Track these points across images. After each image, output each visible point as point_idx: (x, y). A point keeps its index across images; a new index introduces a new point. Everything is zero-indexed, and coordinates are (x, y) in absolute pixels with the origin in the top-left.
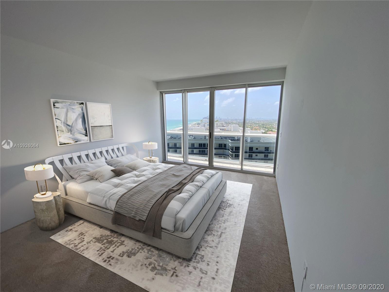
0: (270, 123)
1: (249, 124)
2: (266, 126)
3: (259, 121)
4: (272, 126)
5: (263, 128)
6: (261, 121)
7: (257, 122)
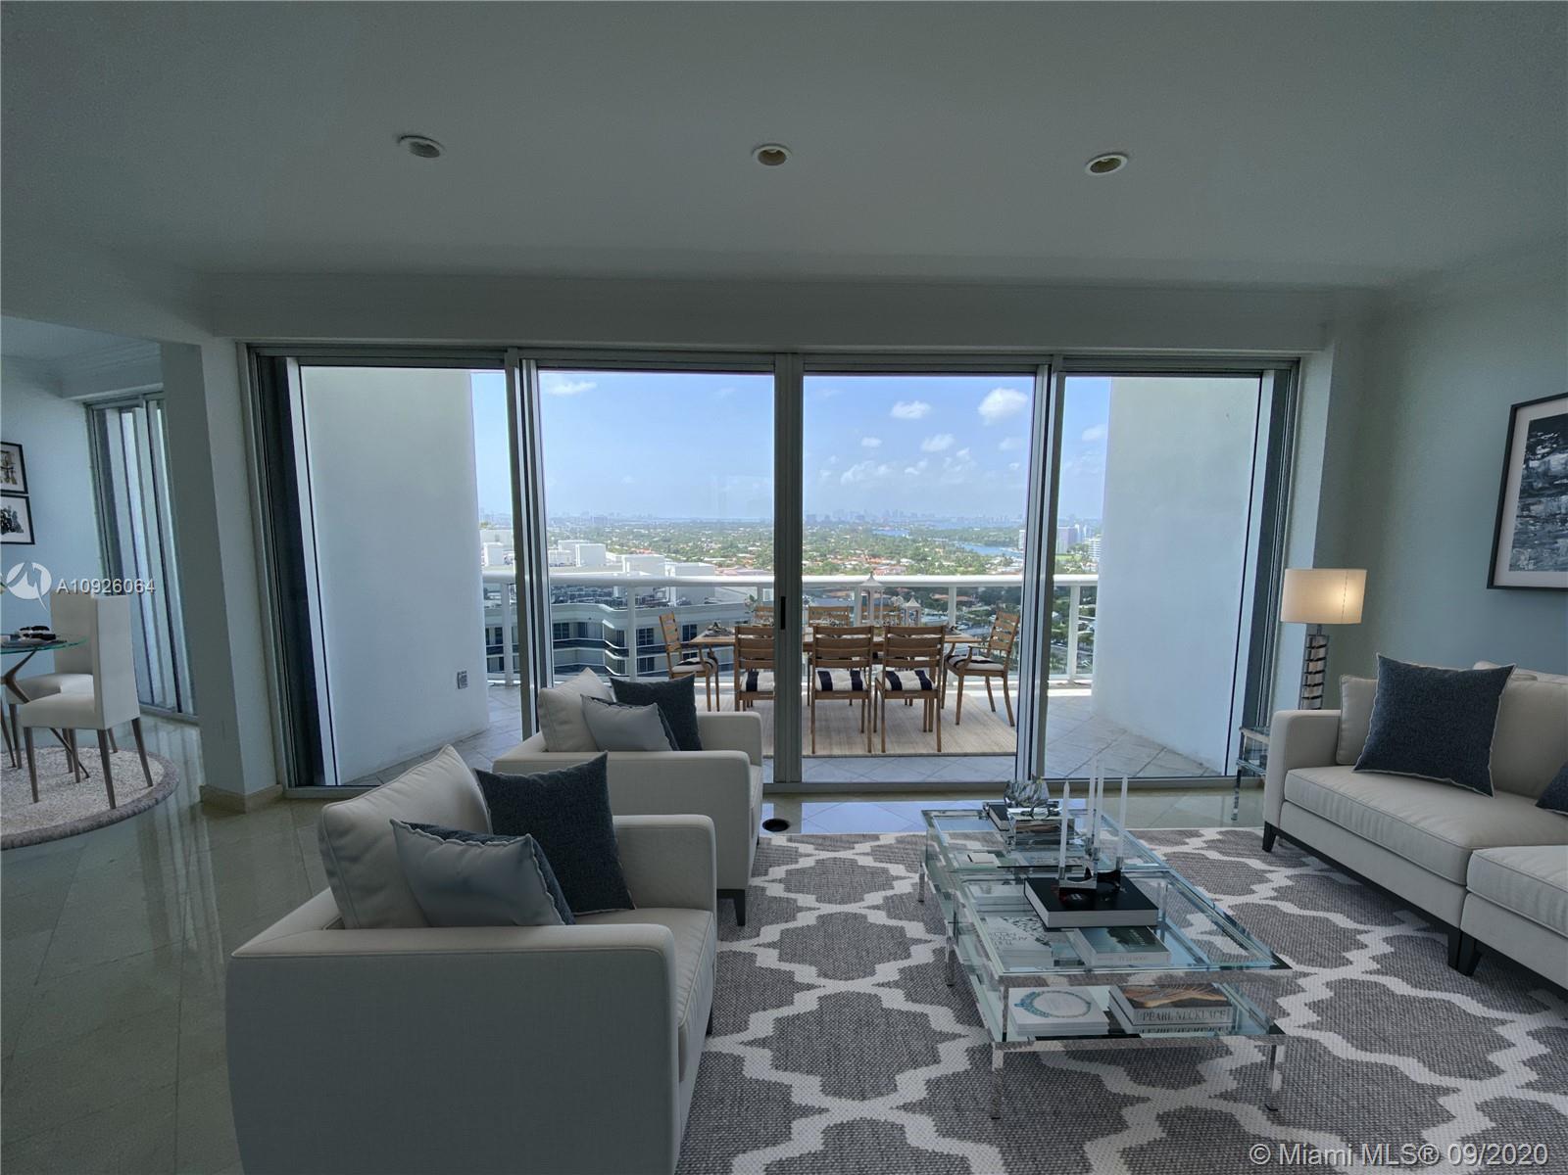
0: (687, 535)
1: (614, 539)
2: (677, 544)
3: (647, 527)
4: (697, 546)
5: (669, 552)
6: (655, 529)
7: (643, 531)
